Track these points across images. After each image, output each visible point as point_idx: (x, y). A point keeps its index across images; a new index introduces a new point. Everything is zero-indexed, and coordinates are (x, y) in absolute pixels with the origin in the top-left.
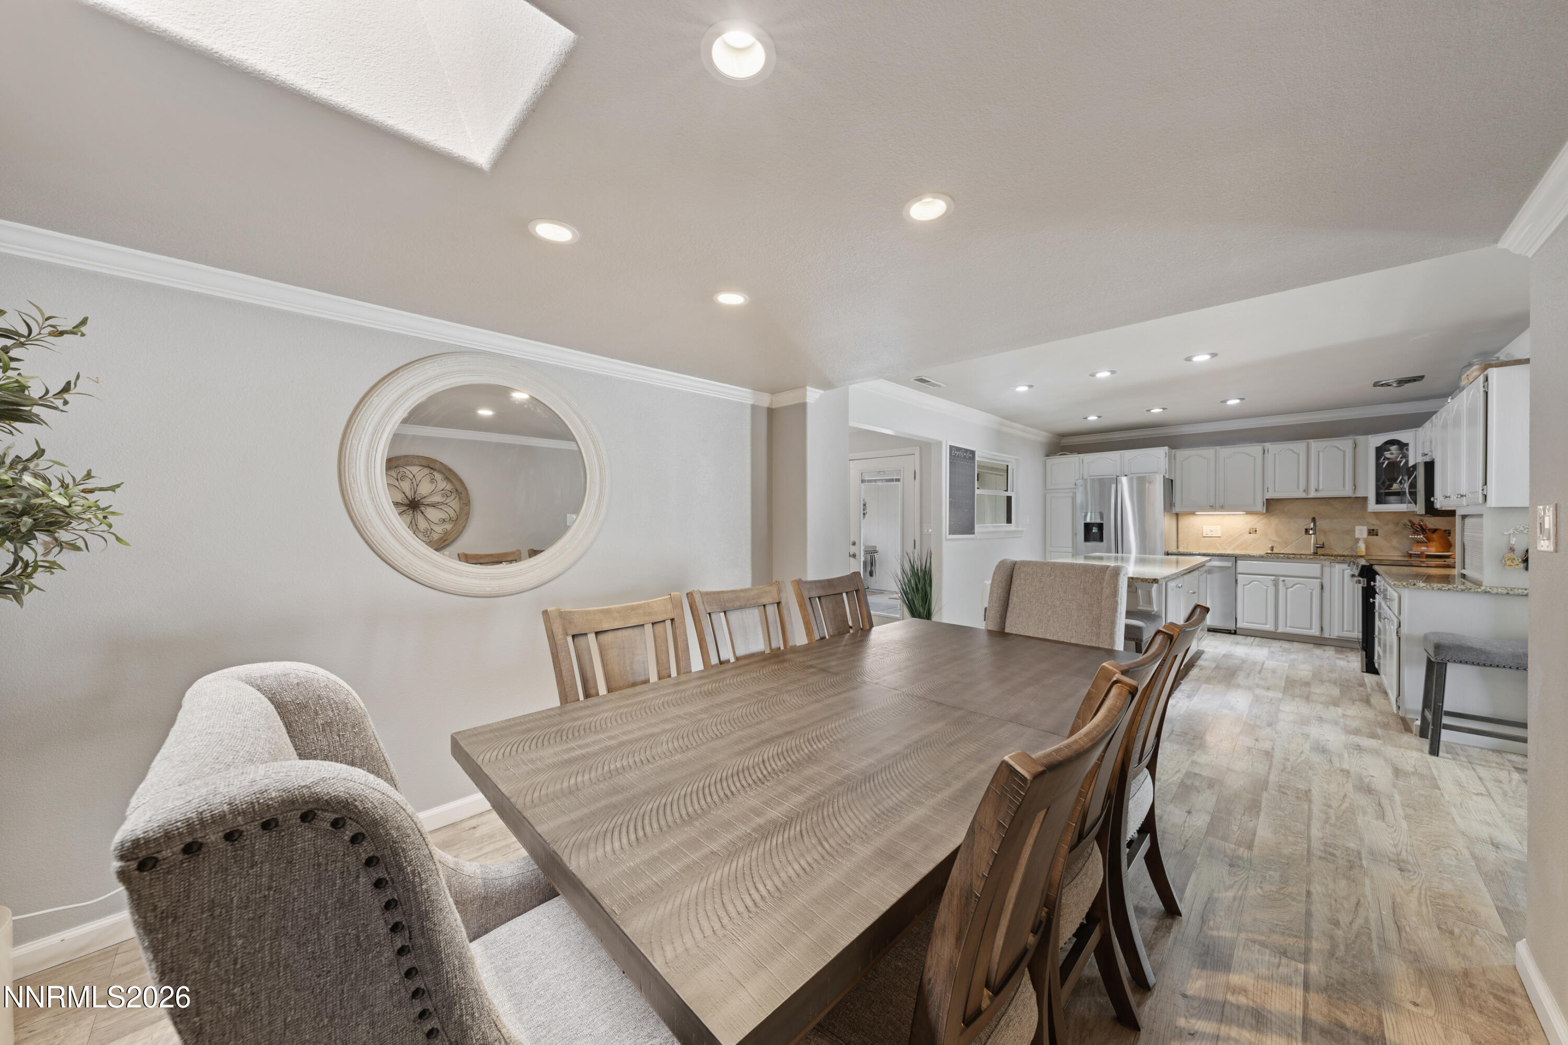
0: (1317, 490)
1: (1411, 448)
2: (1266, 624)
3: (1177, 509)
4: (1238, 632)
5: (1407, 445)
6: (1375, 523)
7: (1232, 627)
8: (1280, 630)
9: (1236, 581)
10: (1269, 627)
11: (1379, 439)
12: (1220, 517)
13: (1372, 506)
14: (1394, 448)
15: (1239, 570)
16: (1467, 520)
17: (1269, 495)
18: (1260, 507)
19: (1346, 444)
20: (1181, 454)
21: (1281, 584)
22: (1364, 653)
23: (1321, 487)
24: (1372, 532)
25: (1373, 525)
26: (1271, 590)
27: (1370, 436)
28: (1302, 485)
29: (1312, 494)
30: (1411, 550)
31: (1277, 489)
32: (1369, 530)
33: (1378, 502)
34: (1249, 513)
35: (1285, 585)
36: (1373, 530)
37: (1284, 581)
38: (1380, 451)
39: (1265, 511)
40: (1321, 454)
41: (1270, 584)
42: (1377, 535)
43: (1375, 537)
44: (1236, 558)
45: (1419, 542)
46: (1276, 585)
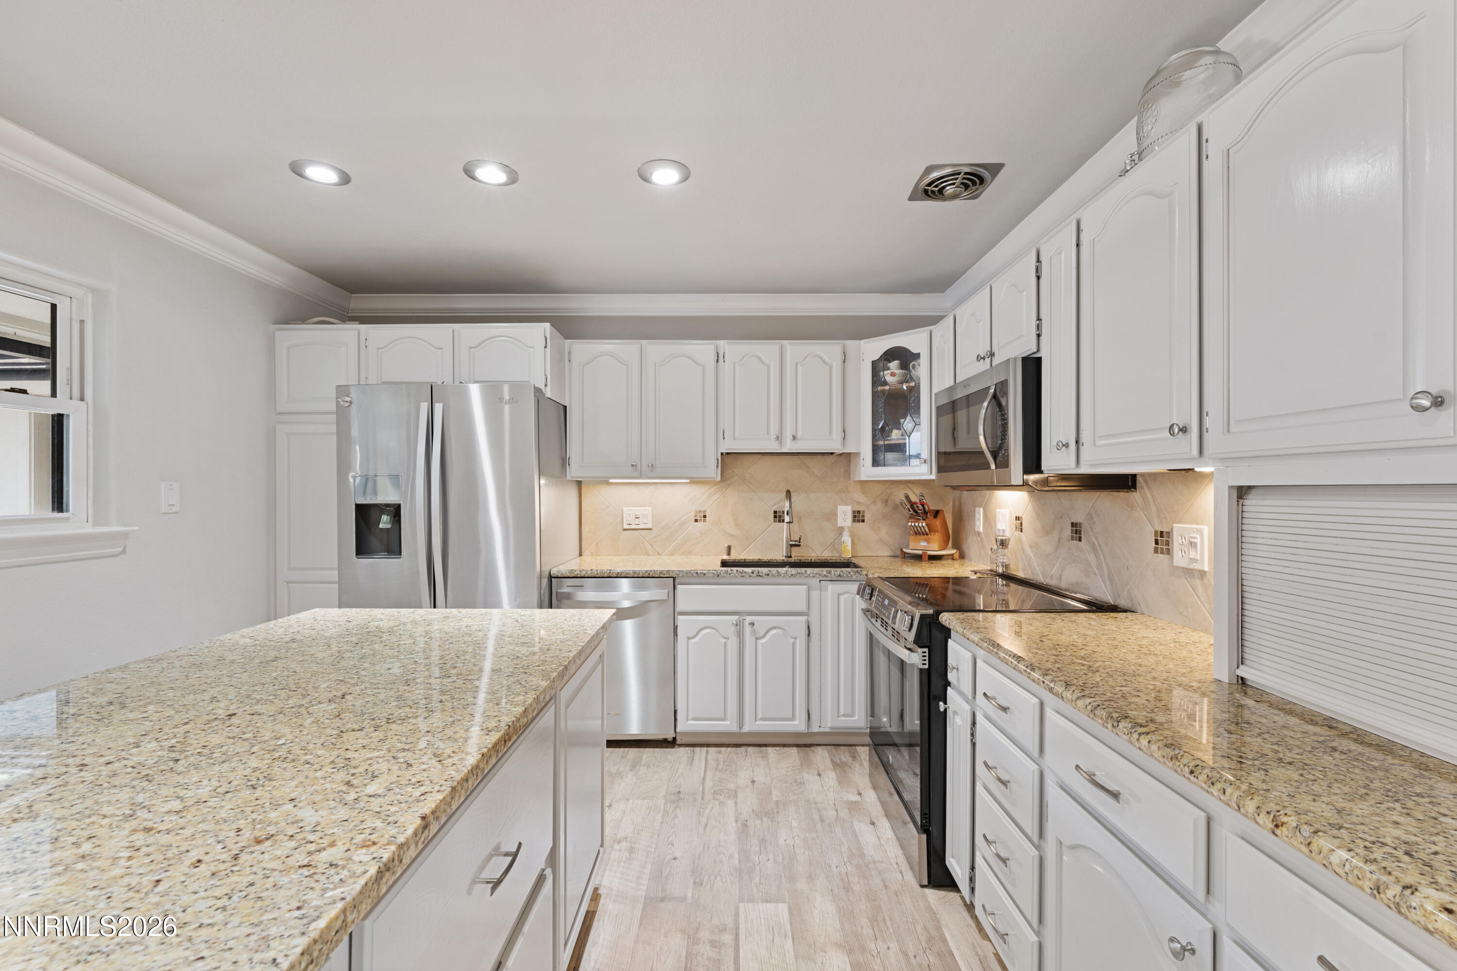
0: (794, 438)
1: (924, 360)
2: (724, 719)
3: (574, 471)
4: (679, 741)
5: (917, 356)
6: (861, 500)
7: (670, 736)
8: (746, 729)
9: (675, 628)
10: (729, 725)
11: (876, 347)
12: (651, 488)
13: (866, 470)
14: (894, 365)
15: (680, 607)
16: (1252, 502)
17: (727, 446)
18: (712, 471)
19: (830, 350)
20: (582, 349)
21: (748, 629)
22: (924, 836)
23: (799, 434)
24: (858, 517)
25: (858, 503)
26: (733, 642)
27: (863, 342)
28: (774, 430)
29: (789, 446)
30: (907, 547)
31: (737, 434)
32: (854, 512)
33: (876, 463)
34: (694, 481)
35: (754, 632)
36: (859, 512)
37: (752, 624)
38: (877, 368)
39: (719, 479)
40: (800, 368)
41: (731, 632)
42: (863, 521)
43: (861, 524)
44: (673, 579)
45: (918, 533)
46: (740, 635)
